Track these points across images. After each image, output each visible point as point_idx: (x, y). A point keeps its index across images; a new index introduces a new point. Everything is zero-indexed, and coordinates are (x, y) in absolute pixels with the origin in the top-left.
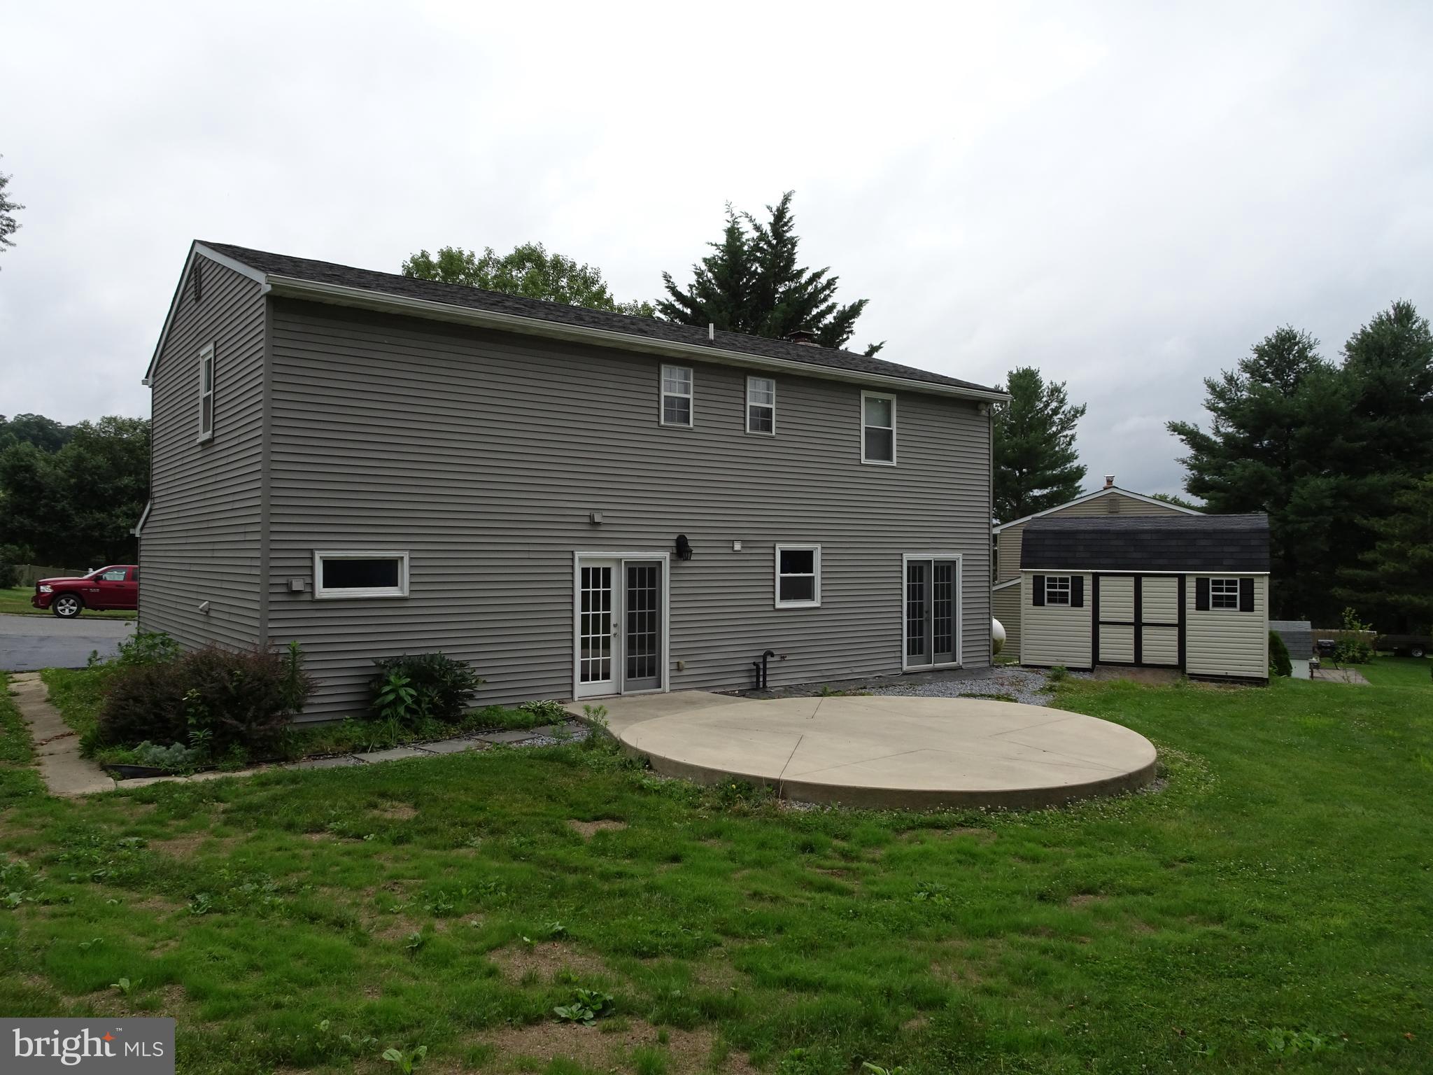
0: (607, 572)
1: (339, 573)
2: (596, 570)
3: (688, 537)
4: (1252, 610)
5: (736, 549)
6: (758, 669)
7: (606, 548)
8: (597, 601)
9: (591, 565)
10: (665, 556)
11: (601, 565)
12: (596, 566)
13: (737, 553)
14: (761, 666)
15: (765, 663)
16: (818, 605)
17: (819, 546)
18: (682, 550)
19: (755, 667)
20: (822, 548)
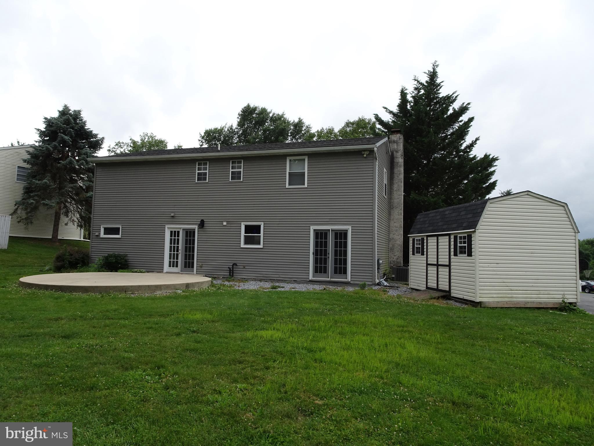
0: (178, 232)
1: (108, 231)
2: (175, 232)
3: (205, 220)
4: (471, 256)
5: (224, 224)
6: (230, 270)
7: (175, 224)
8: (174, 241)
9: (173, 230)
10: (196, 227)
11: (177, 230)
12: (175, 230)
13: (225, 226)
14: (231, 269)
15: (233, 268)
16: (262, 247)
17: (263, 223)
18: (202, 225)
19: (229, 269)
20: (264, 224)
